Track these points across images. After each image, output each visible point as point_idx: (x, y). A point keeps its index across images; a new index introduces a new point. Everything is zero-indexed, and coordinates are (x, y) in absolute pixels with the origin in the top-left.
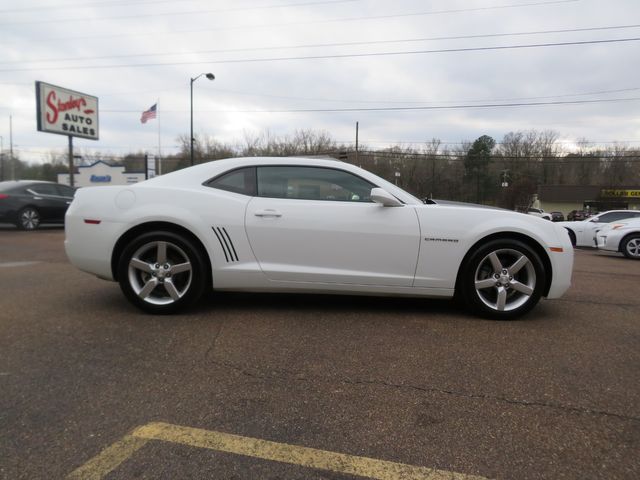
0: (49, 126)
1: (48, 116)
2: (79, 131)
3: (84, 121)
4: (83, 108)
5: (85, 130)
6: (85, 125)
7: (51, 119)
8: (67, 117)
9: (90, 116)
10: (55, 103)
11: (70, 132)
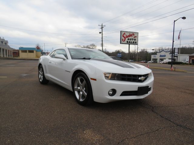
0: (123, 42)
1: (123, 39)
2: (131, 43)
3: (133, 40)
4: (133, 36)
5: (133, 42)
6: (134, 41)
7: (124, 40)
8: (128, 39)
9: (135, 38)
10: (125, 36)
11: (129, 43)
